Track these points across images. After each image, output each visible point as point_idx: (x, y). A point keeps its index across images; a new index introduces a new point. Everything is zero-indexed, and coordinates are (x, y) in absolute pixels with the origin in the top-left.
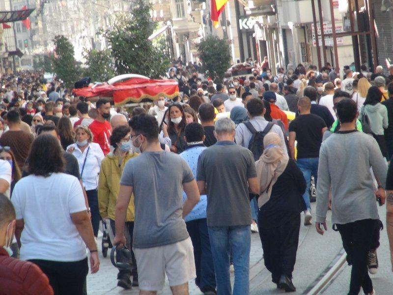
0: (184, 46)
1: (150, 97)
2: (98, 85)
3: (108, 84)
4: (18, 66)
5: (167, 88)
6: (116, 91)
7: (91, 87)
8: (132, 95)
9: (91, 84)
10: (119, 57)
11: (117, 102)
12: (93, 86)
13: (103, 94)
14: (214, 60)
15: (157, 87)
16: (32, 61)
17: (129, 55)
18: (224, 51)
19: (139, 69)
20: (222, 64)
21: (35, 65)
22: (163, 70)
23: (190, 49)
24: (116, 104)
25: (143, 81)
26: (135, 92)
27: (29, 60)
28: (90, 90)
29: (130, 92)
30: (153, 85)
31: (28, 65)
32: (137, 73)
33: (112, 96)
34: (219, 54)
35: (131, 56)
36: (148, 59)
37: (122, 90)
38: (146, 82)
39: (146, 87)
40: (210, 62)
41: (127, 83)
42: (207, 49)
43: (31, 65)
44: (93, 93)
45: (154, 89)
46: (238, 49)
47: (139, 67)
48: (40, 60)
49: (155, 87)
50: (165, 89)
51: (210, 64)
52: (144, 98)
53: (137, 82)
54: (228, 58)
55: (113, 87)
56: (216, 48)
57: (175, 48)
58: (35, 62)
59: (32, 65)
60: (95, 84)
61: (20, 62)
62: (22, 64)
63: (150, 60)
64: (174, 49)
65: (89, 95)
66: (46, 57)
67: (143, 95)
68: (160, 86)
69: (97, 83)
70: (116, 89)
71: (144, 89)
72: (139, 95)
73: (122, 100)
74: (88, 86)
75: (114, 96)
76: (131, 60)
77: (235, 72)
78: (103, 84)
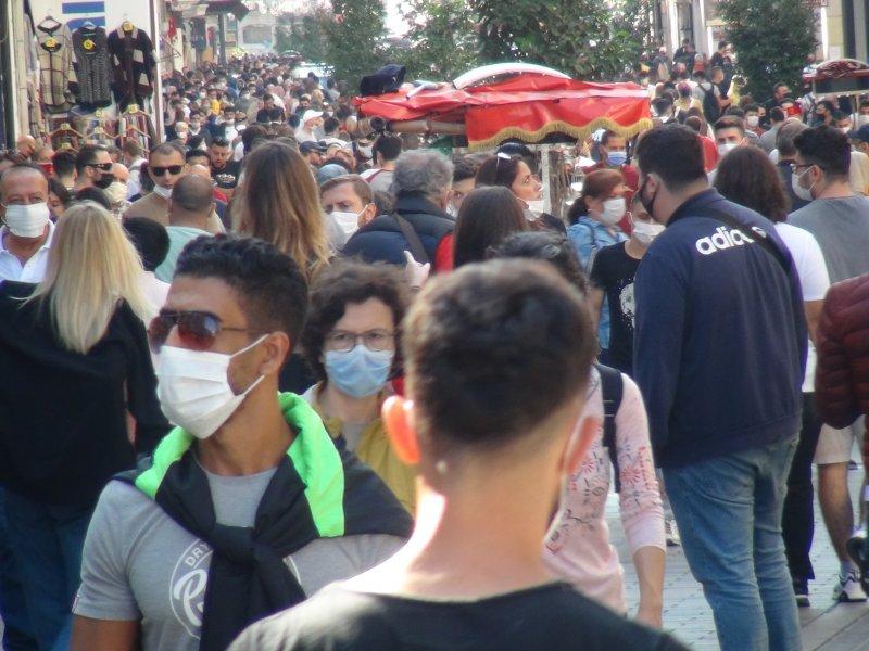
0: (691, 7)
1: (570, 129)
2: (426, 90)
3: (454, 86)
4: (233, 44)
5: (618, 107)
6: (473, 106)
7: (405, 94)
8: (520, 121)
9: (405, 86)
10: (492, 16)
11: (476, 138)
12: (409, 90)
13: (438, 113)
14: (768, 48)
15: (591, 101)
16: (273, 30)
17: (519, 11)
18: (797, 24)
19: (547, 51)
20: (790, 59)
21: (281, 43)
22: (612, 58)
23: (707, 17)
24: (471, 143)
25: (554, 83)
26: (528, 111)
27: (266, 29)
28: (401, 100)
29: (514, 112)
30: (580, 95)
31: (262, 42)
32: (539, 60)
33: (462, 121)
34: (783, 33)
35: (524, 14)
36: (573, 24)
37: (492, 106)
38: (561, 86)
39: (558, 101)
40: (756, 52)
41: (508, 87)
42: (753, 16)
43: (270, 41)
44: (410, 109)
45: (582, 107)
46: (839, 22)
47: (547, 44)
48: (293, 28)
49: (585, 99)
50: (612, 109)
51: (757, 59)
52: (552, 130)
53: (534, 86)
54: (809, 45)
55: (468, 95)
56: (776, 14)
57: (667, 8)
58: (280, 35)
59: (274, 43)
60: (417, 85)
61: (240, 33)
62: (246, 40)
63: (577, 28)
64: (663, 17)
65: (401, 114)
66: (307, 19)
67: (550, 123)
68: (599, 98)
69: (425, 84)
70: (472, 102)
71: (553, 105)
72: (537, 122)
73: (490, 133)
74: (396, 92)
75: (468, 120)
76: (524, 23)
77: (823, 83)
78: (441, 88)
